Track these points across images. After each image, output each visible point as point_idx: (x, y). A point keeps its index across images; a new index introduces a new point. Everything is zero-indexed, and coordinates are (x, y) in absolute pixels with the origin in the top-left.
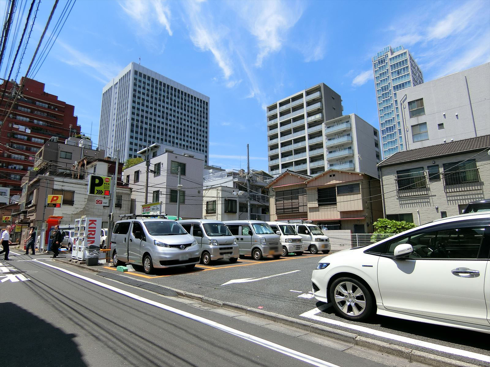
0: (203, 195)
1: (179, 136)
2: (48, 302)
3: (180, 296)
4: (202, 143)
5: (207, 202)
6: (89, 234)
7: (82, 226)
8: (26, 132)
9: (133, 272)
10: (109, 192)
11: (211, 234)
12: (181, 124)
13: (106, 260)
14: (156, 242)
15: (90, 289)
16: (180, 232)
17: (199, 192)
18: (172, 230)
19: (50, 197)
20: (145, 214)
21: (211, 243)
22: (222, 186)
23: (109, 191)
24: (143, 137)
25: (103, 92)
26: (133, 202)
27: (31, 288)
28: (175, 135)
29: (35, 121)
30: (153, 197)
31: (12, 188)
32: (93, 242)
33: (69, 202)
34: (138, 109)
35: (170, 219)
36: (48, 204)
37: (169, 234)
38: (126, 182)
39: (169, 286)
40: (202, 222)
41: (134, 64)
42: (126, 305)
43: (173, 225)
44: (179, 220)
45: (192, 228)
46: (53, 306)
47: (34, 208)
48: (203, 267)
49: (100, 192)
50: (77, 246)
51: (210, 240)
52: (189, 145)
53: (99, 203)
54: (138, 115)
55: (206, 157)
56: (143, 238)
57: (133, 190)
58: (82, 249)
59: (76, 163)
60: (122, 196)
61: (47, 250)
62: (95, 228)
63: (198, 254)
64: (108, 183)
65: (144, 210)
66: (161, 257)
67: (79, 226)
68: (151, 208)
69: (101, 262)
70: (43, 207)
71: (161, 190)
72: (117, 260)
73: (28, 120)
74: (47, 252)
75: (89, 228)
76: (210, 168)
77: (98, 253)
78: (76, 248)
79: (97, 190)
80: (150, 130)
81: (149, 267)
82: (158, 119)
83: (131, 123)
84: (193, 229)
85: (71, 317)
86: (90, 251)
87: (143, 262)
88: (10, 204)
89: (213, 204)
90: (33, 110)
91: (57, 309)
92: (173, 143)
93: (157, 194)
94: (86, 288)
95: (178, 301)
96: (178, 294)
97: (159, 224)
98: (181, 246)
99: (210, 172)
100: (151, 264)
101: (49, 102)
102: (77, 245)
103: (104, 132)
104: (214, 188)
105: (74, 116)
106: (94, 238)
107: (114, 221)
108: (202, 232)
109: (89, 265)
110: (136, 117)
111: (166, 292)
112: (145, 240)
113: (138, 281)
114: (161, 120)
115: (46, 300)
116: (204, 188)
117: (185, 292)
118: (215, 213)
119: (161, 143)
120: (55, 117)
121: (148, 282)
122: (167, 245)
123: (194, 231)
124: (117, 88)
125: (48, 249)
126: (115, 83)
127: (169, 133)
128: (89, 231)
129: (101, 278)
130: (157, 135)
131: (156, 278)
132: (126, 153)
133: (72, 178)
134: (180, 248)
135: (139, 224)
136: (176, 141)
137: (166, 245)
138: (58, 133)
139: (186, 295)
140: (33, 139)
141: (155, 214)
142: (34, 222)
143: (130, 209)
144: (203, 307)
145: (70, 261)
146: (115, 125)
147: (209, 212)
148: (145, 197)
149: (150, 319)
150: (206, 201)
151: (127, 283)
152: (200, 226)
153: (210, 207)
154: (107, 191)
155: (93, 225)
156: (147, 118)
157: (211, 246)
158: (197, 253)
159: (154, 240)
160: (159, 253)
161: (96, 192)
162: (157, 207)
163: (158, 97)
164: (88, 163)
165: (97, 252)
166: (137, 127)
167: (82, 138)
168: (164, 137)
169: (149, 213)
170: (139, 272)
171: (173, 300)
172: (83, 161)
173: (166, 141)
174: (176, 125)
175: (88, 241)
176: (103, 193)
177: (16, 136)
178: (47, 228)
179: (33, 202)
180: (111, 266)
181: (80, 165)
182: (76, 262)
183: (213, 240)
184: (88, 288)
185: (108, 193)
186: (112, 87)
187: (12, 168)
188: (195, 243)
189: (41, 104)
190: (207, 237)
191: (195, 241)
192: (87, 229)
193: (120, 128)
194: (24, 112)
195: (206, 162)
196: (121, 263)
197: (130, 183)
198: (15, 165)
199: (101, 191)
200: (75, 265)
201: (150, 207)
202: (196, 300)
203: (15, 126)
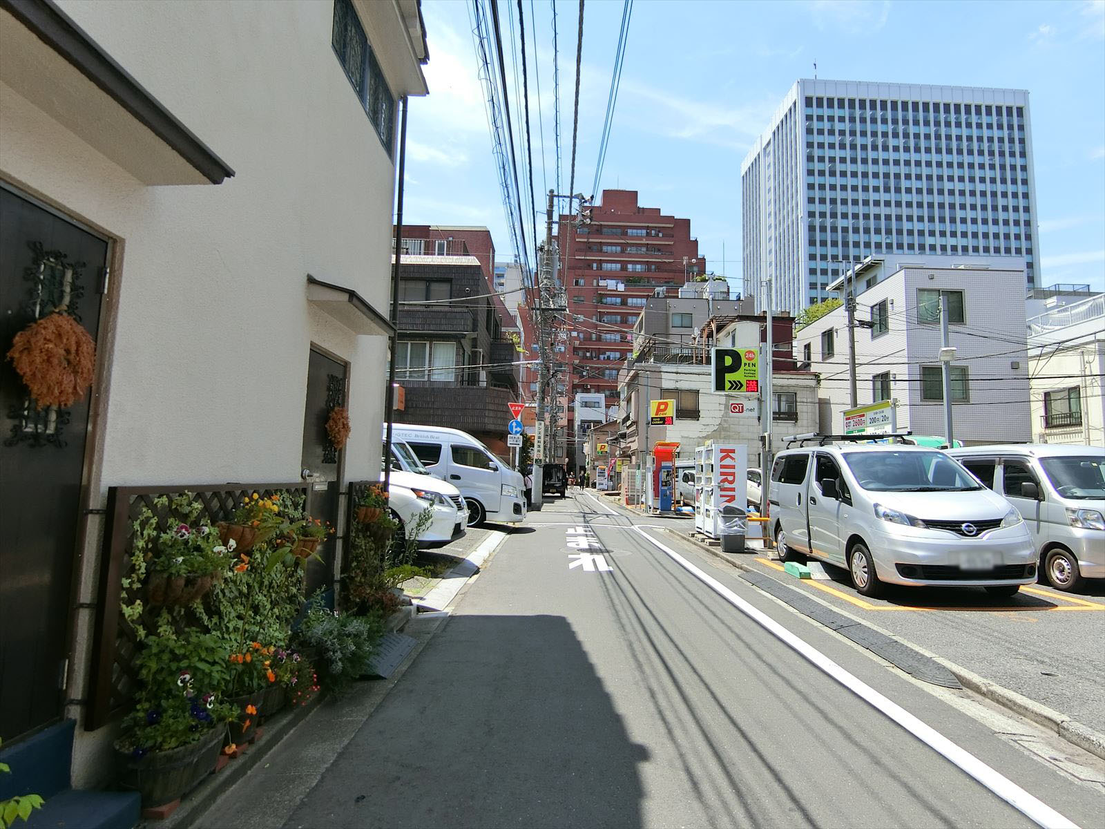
0: (1031, 373)
1: (937, 227)
2: (625, 631)
3: (970, 692)
4: (1013, 230)
5: (1047, 395)
6: (723, 481)
7: (707, 462)
8: (618, 290)
9: (825, 582)
10: (757, 384)
11: (1074, 490)
12: (941, 192)
13: (762, 541)
14: (881, 510)
15: (715, 615)
16: (958, 484)
17: (1015, 366)
18: (930, 477)
19: (654, 404)
20: (852, 432)
21: (1075, 520)
22: (1099, 341)
23: (757, 381)
24: (839, 251)
25: (743, 173)
26: (824, 405)
27: (607, 590)
28: (926, 226)
29: (630, 266)
30: (874, 389)
31: (608, 393)
32: (732, 498)
33: (689, 413)
34: (822, 187)
35: (923, 444)
36: (652, 418)
37: (919, 487)
38: (803, 360)
39: (929, 647)
40: (1035, 454)
41: (803, 83)
42: (793, 688)
43: (934, 461)
44: (952, 447)
45: (999, 473)
46: (630, 645)
47: (634, 428)
48: (1050, 597)
49: (736, 385)
50: (702, 505)
51: (1074, 512)
52: (970, 242)
53: (737, 411)
54: (822, 201)
55: (1030, 265)
56: (844, 496)
57: (822, 377)
58: (712, 513)
59: (697, 332)
60: (796, 393)
61: (658, 509)
62: (733, 467)
63: (1028, 555)
64: (751, 362)
65: (850, 423)
66: (899, 554)
67: (703, 464)
68: (867, 417)
69: (751, 544)
70: (645, 424)
71: (893, 370)
72: (785, 546)
73: (619, 266)
74: (658, 512)
75: (722, 467)
76: (1046, 294)
77: (743, 524)
78: (702, 510)
79: (730, 382)
80: (856, 230)
81: (866, 575)
82: (872, 196)
83: (807, 225)
84: (1004, 474)
85: (656, 687)
86: (726, 519)
87: (849, 560)
88: (606, 421)
89: (1069, 399)
90: (624, 246)
91: (634, 656)
92: (922, 247)
93: (883, 382)
94: (709, 610)
95: (960, 708)
96: (960, 683)
97: (888, 460)
98: (964, 525)
99: (1048, 306)
100: (871, 569)
101: (647, 225)
102: (702, 503)
103: (751, 260)
104: (1067, 349)
105: (691, 239)
106: (733, 490)
107: (774, 450)
108: (1037, 484)
109: (727, 550)
110: (817, 208)
111: (917, 666)
112: (849, 502)
113: (835, 612)
114: (883, 197)
115: (623, 627)
116: (1031, 353)
117: (985, 681)
118: (1080, 424)
119: (887, 253)
120: (659, 250)
121: (864, 622)
122: (917, 519)
123: (1005, 479)
124: (769, 153)
125: (659, 506)
126: (764, 145)
127: (906, 226)
128: (722, 474)
129: (747, 586)
130: (874, 238)
131: (889, 612)
132: (804, 295)
133: (692, 363)
134: (961, 530)
135: (832, 458)
136: (929, 241)
137: (912, 521)
138: (666, 280)
139: (992, 693)
140: (630, 300)
141: (879, 432)
142: (636, 453)
143: (818, 422)
144: (1071, 767)
145: (693, 535)
146: (773, 238)
147: (1055, 422)
148: (849, 391)
149: (860, 762)
150: (1042, 392)
151: (808, 613)
152: (1029, 465)
153: (1059, 407)
154: (753, 381)
155: (728, 462)
156: (844, 202)
157: (1079, 532)
158: (1026, 552)
159: (873, 502)
160: (892, 542)
161: (728, 385)
162: (883, 414)
163: (869, 140)
164: (719, 329)
165: (739, 523)
166: (823, 229)
167: (707, 280)
168: (894, 239)
169: (864, 430)
170: (841, 586)
171: (941, 701)
172: (709, 325)
173: (900, 246)
174: (926, 198)
175: (722, 496)
176: (744, 388)
177: (604, 301)
178: (655, 465)
179: (632, 416)
180: (772, 560)
181: (705, 336)
182: (703, 540)
183: (1086, 511)
184: (711, 611)
185: (753, 386)
186: (759, 155)
187: (604, 358)
188: (1013, 518)
189: (635, 231)
190: (1055, 501)
191: (1012, 513)
192: (717, 469)
193: (784, 244)
194: (612, 255)
195: (1031, 280)
196: (794, 555)
197: (812, 360)
198: (608, 353)
199: (739, 382)
200: (700, 546)
201: (863, 415)
202: (1035, 724)
203: (602, 283)
